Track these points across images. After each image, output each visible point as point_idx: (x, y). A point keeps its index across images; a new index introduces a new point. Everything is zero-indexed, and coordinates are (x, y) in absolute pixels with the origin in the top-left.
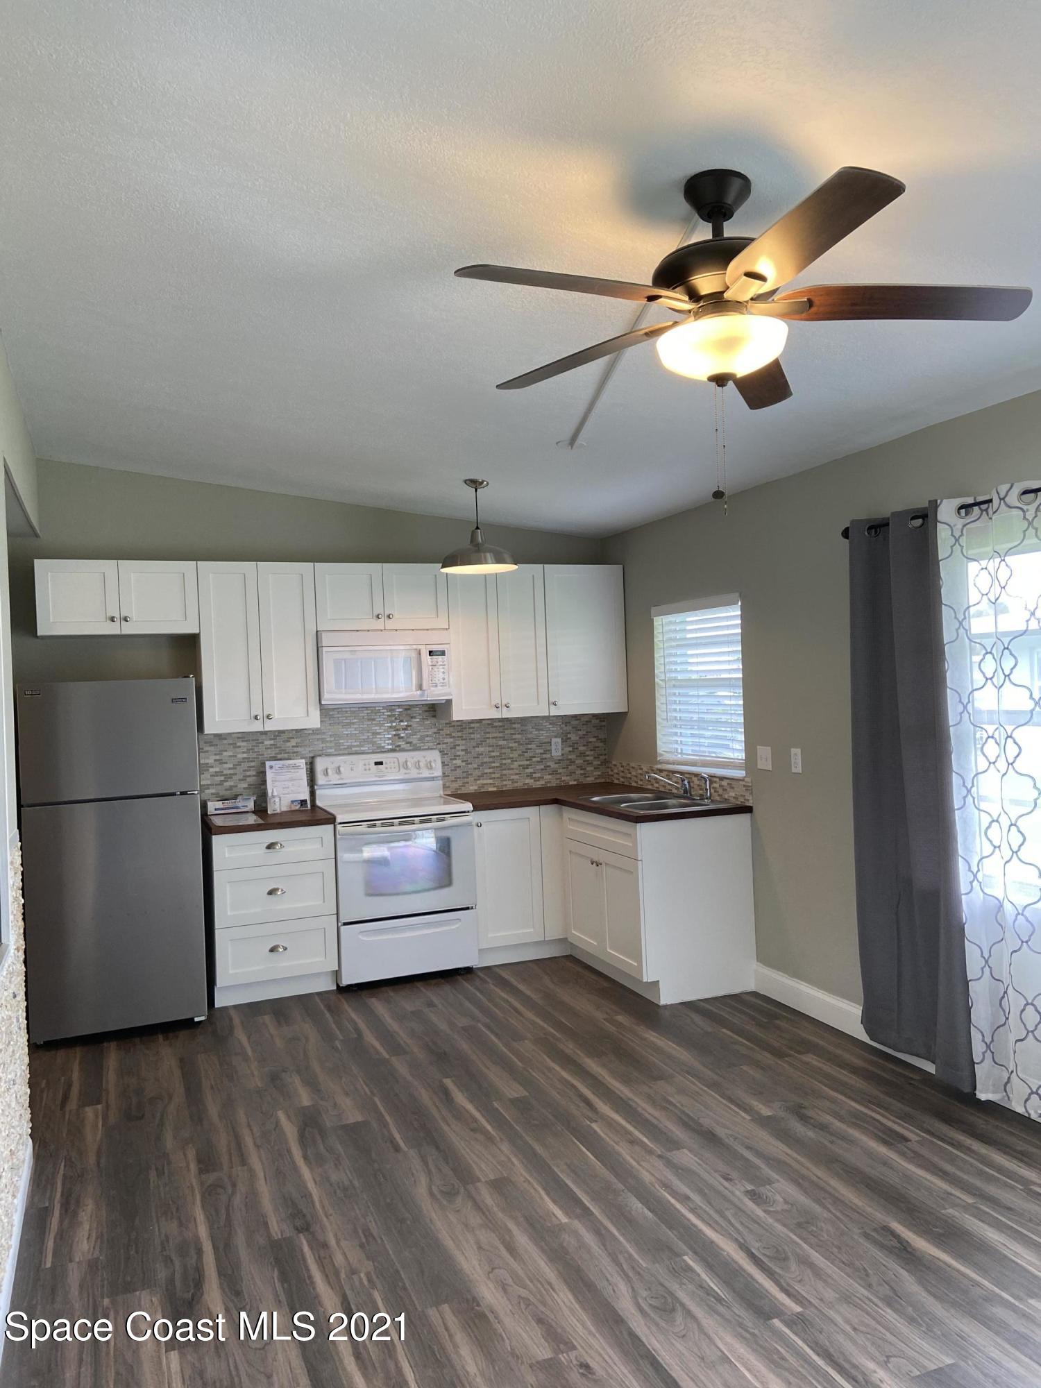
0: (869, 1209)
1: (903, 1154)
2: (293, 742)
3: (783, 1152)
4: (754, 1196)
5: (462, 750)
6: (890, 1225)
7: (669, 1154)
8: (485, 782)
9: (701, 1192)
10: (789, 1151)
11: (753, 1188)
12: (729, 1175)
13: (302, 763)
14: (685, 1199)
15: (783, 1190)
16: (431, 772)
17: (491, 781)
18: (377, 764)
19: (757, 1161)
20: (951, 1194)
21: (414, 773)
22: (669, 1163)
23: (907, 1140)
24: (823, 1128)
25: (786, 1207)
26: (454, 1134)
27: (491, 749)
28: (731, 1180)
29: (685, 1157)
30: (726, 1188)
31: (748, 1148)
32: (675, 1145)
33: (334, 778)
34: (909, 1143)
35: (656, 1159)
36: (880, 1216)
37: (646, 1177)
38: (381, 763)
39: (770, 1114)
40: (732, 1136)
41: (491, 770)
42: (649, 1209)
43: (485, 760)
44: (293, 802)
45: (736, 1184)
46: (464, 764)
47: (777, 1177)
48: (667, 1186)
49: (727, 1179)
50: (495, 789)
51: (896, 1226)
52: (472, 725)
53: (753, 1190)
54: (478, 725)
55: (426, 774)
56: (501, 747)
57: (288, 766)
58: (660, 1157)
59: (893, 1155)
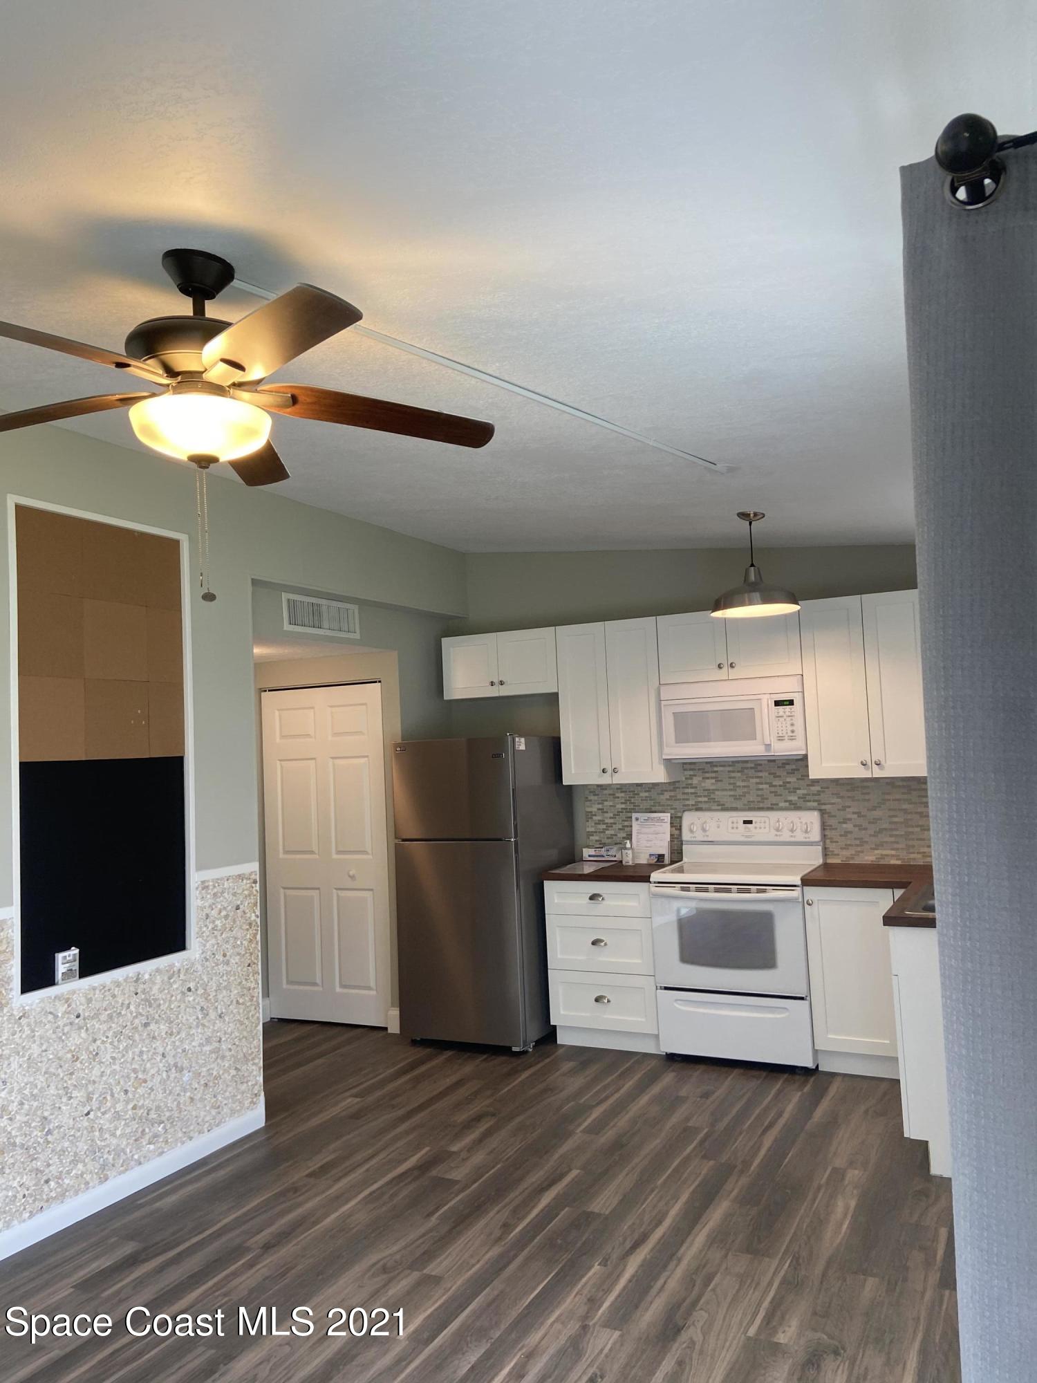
2: (667, 795)
5: (854, 813)
8: (885, 852)
13: (667, 817)
16: (807, 835)
17: (893, 852)
18: (745, 822)
21: (786, 836)
38: (750, 822)
41: (893, 839)
43: (885, 826)
44: (651, 855)
46: (857, 829)
50: (899, 862)
55: (800, 837)
56: (905, 811)
57: (653, 819)
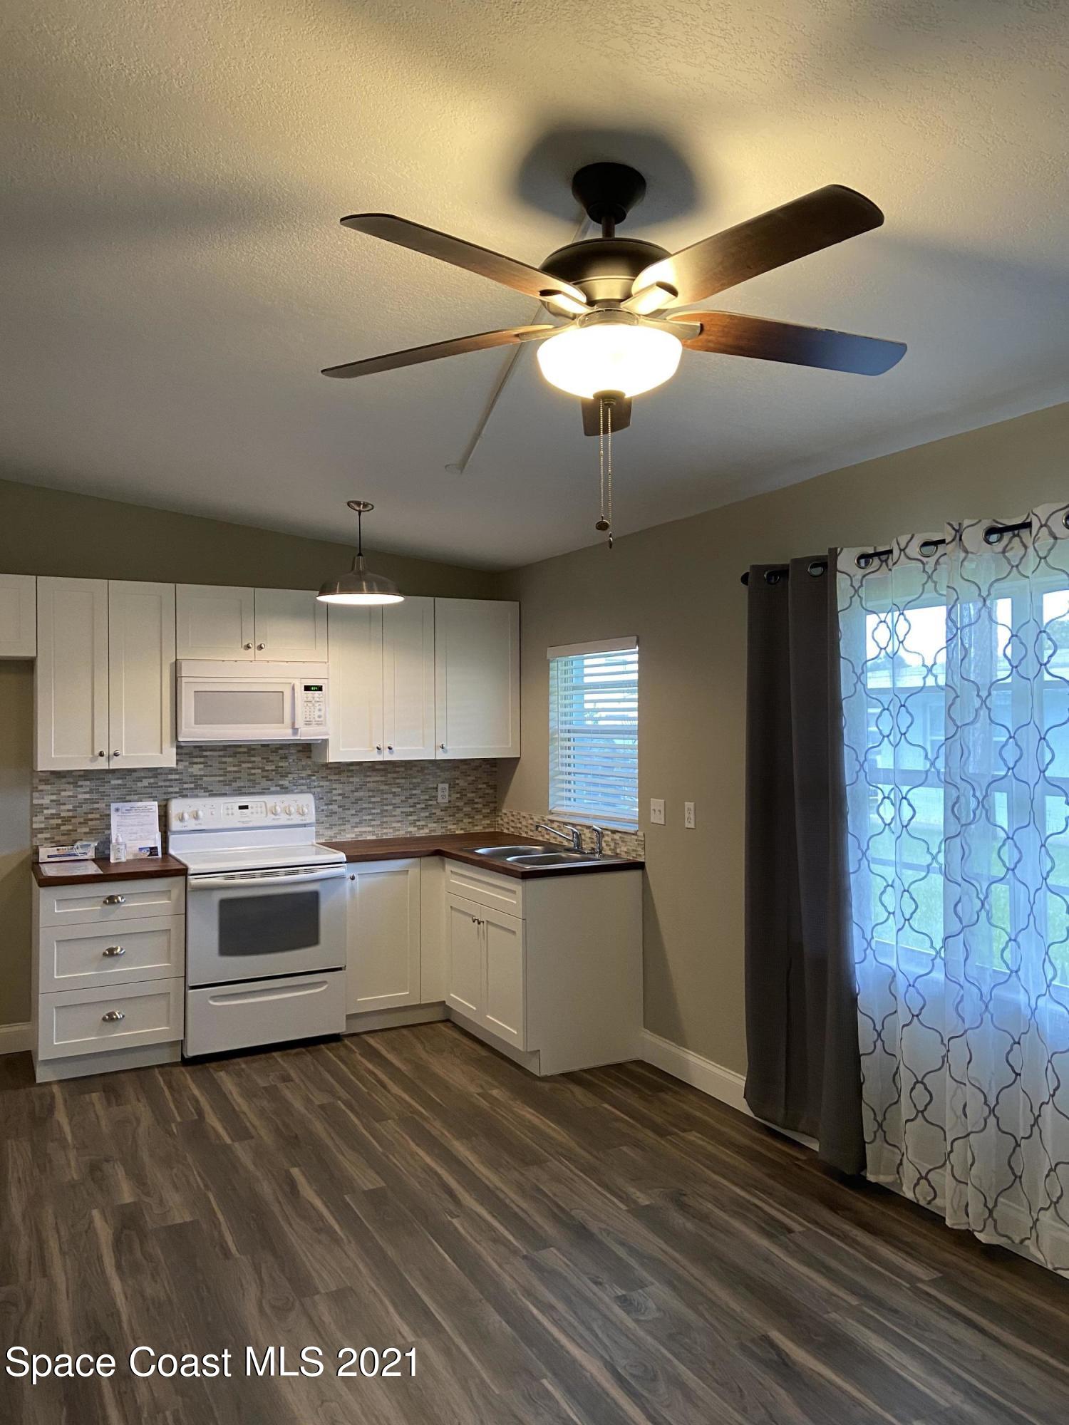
0: (746, 1315)
1: (786, 1248)
2: (145, 782)
3: (660, 1248)
4: (624, 1302)
5: (339, 795)
6: (769, 1334)
7: (535, 1253)
8: (364, 829)
9: (568, 1301)
10: (665, 1246)
11: (624, 1292)
12: (598, 1277)
13: (154, 805)
14: (547, 1308)
15: (657, 1295)
16: (303, 818)
17: (370, 829)
18: (241, 808)
19: (633, 1262)
20: (835, 1295)
21: (283, 819)
22: (536, 1267)
23: (790, 1231)
24: (703, 1218)
25: (657, 1315)
26: (296, 1235)
27: (371, 794)
28: (601, 1284)
29: (552, 1257)
30: (594, 1294)
31: (622, 1244)
32: (541, 1242)
33: (191, 824)
34: (792, 1235)
35: (521, 1260)
36: (760, 1324)
37: (508, 1283)
38: (246, 807)
39: (647, 1203)
40: (604, 1230)
41: (370, 817)
42: (508, 1323)
43: (365, 806)
44: (141, 849)
45: (606, 1288)
46: (341, 810)
47: (650, 1279)
48: (528, 1293)
49: (596, 1283)
50: (374, 838)
51: (776, 1336)
52: (351, 768)
53: (624, 1295)
54: (358, 767)
55: (296, 819)
56: (383, 792)
57: (137, 810)
58: (525, 1257)
59: (776, 1250)
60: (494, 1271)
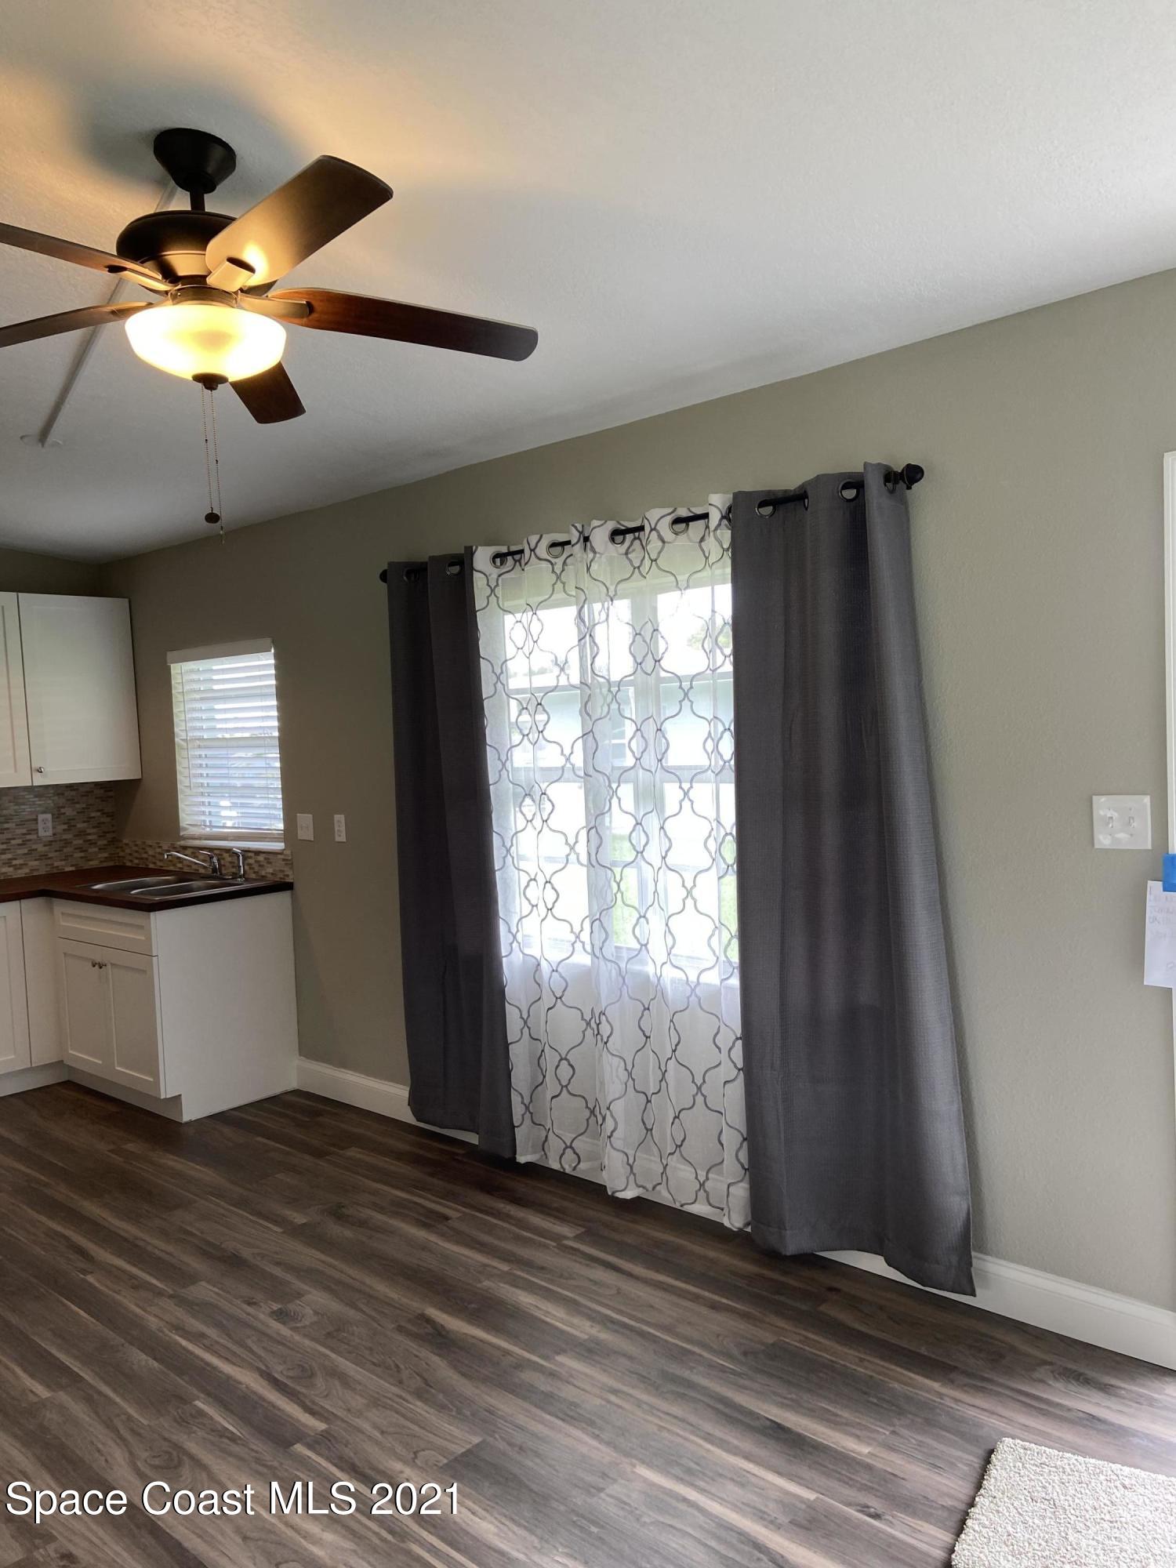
0: (404, 1300)
1: (442, 1235)
3: (317, 1259)
4: (281, 1316)
6: (425, 1312)
7: (183, 1290)
9: (218, 1325)
10: (323, 1257)
11: (280, 1306)
12: (253, 1298)
14: (198, 1337)
15: (315, 1301)
19: (289, 1277)
20: (488, 1266)
22: (182, 1302)
23: (447, 1218)
24: (363, 1224)
25: (315, 1319)
28: (255, 1303)
29: (203, 1291)
30: (249, 1314)
31: (278, 1264)
32: (191, 1278)
34: (449, 1221)
35: (168, 1300)
36: (416, 1305)
37: (153, 1322)
39: (304, 1221)
40: (258, 1254)
42: (155, 1359)
45: (261, 1307)
47: (306, 1288)
48: (179, 1329)
49: (249, 1304)
51: (433, 1313)
53: (280, 1309)
58: (171, 1297)
59: (433, 1238)
60: (136, 1315)
